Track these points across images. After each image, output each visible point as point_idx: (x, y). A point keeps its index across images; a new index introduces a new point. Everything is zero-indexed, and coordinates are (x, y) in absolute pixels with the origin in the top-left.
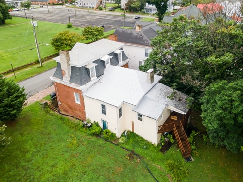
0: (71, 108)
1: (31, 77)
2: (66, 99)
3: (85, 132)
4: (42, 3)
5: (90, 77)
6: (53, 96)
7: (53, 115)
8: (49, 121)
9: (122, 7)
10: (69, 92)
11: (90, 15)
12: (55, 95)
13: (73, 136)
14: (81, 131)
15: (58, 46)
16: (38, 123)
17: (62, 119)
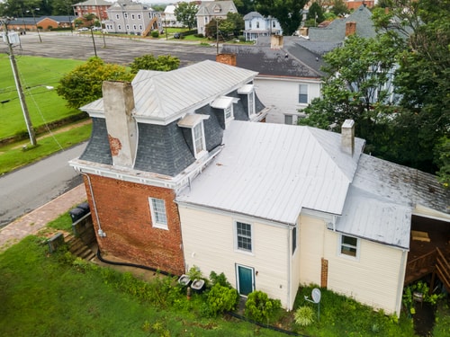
0: (137, 243)
1: (6, 173)
2: (120, 220)
3: (191, 309)
4: (23, 27)
5: (192, 152)
6: (78, 216)
7: (83, 271)
8: (73, 289)
9: (199, 32)
10: (132, 199)
11: (137, 46)
12: (87, 210)
13: (156, 326)
14: (180, 308)
15: (77, 95)
16: (37, 302)
17: (113, 278)
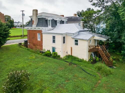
0: (35, 45)
2: (32, 40)
3: (41, 55)
5: (48, 25)
6: (25, 41)
10: (35, 34)
13: (33, 55)
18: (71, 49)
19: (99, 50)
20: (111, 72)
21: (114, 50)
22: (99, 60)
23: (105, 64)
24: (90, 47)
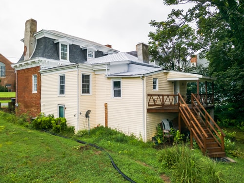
5: (59, 56)
18: (106, 109)
19: (182, 109)
20: (217, 174)
21: (233, 121)
22: (184, 140)
23: (199, 148)
24: (154, 101)
